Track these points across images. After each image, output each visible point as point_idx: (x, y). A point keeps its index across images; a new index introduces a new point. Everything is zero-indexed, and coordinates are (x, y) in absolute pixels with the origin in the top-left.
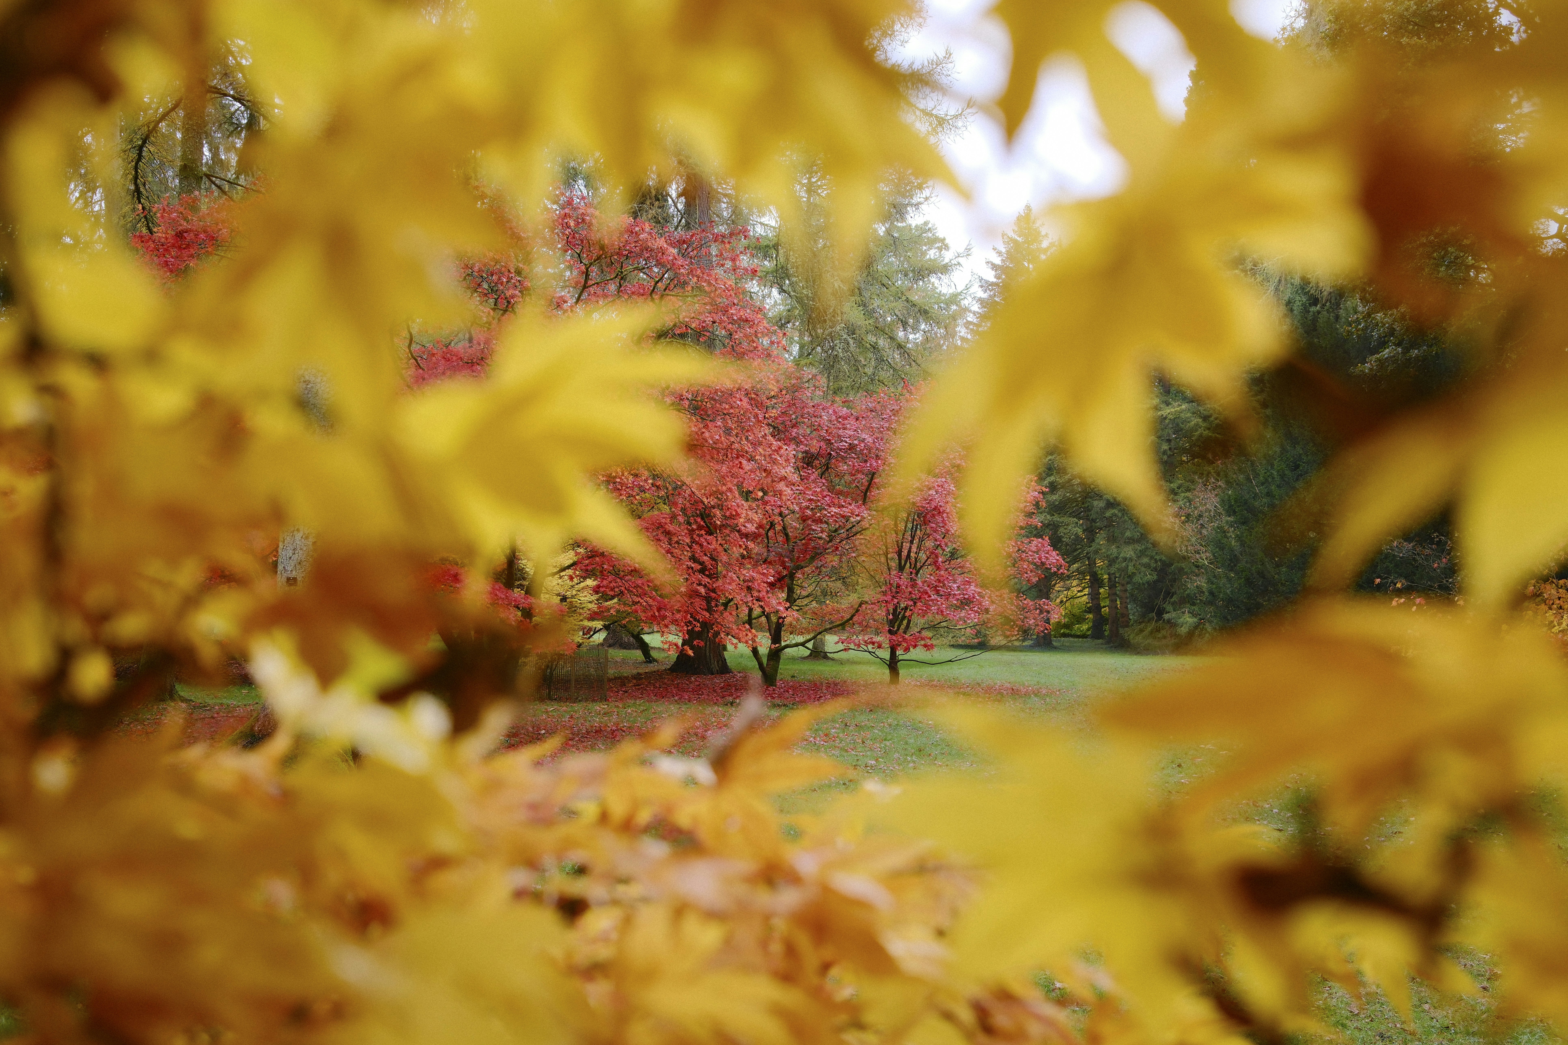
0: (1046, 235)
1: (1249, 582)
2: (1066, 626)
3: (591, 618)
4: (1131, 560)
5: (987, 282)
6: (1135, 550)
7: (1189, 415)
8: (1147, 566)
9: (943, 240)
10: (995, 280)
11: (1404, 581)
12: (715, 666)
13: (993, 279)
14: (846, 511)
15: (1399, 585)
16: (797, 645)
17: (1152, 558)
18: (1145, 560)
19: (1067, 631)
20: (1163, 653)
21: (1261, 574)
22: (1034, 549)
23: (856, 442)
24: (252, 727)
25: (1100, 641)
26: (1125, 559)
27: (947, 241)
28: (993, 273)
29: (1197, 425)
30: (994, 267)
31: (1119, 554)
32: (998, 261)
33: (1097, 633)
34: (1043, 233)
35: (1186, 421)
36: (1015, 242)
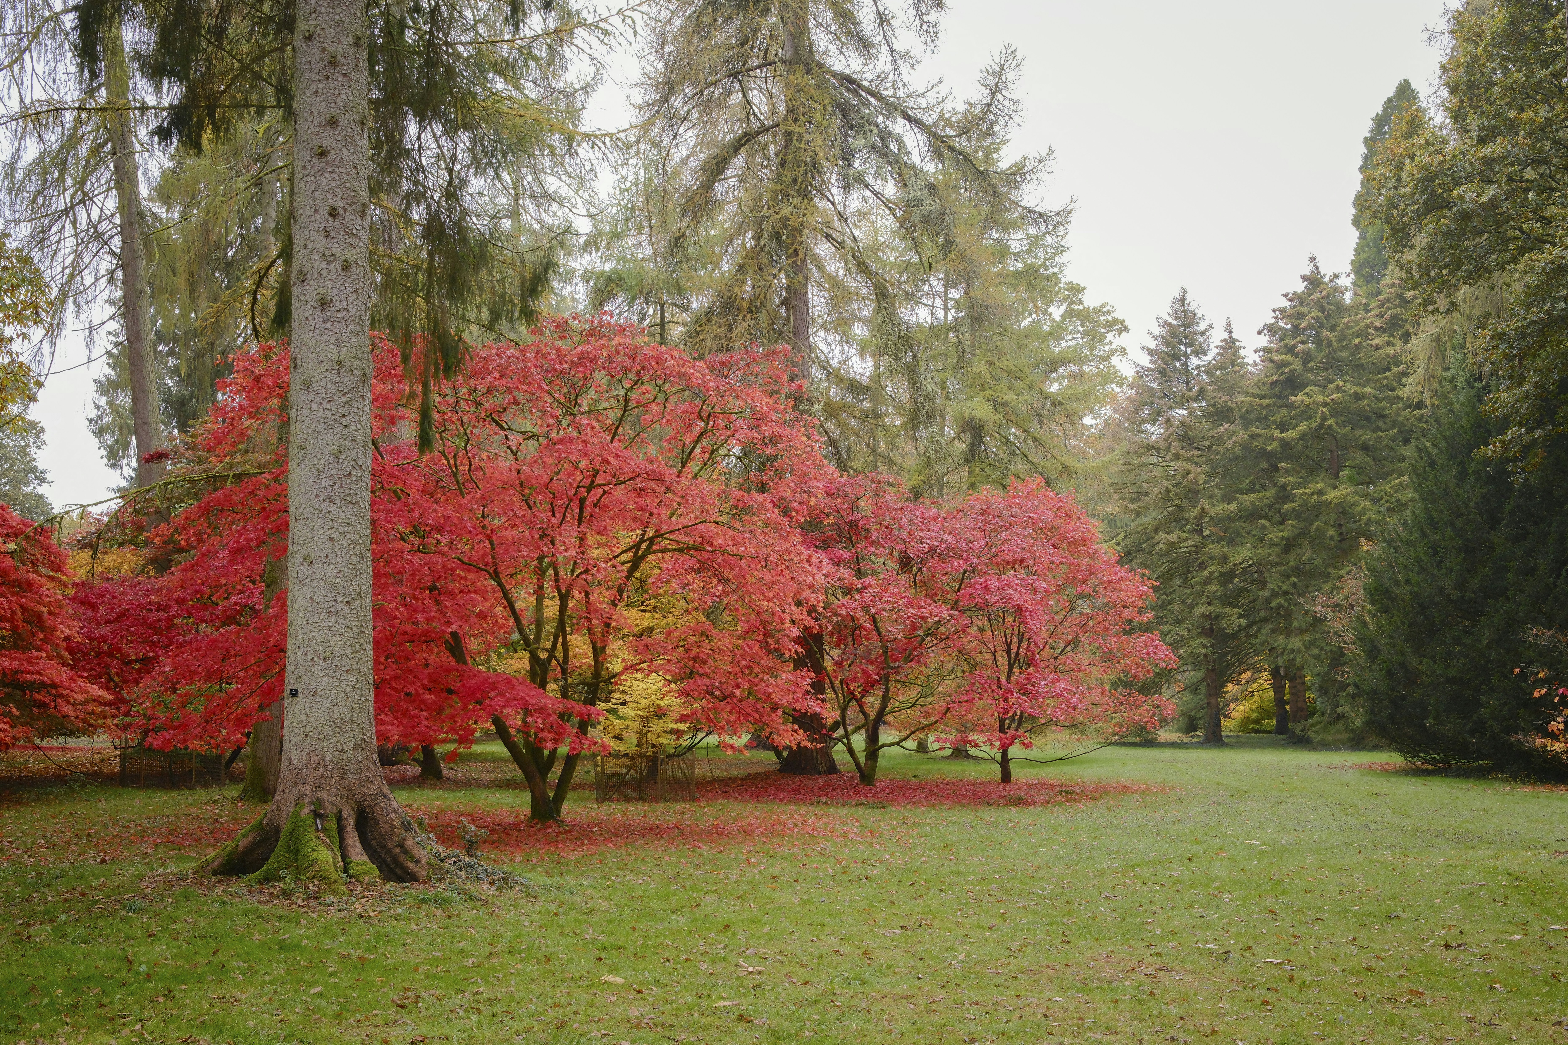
0: (1203, 317)
1: (1390, 674)
2: (1257, 721)
3: (678, 721)
4: (1299, 651)
5: (1143, 367)
6: (1303, 641)
7: (1357, 498)
8: (1317, 657)
9: (1122, 322)
10: (1150, 366)
11: (1546, 671)
12: (822, 766)
13: (1148, 365)
14: (925, 612)
15: (1541, 675)
16: (892, 744)
17: (1322, 649)
18: (1316, 651)
19: (1257, 727)
20: (1338, 749)
21: (1403, 665)
22: (1142, 644)
23: (937, 543)
24: (262, 820)
25: (1283, 737)
26: (1293, 651)
27: (1126, 323)
28: (1149, 358)
29: (1365, 508)
30: (1150, 352)
31: (1286, 645)
32: (1152, 345)
33: (1281, 729)
34: (1200, 316)
35: (1354, 505)
36: (1170, 325)
